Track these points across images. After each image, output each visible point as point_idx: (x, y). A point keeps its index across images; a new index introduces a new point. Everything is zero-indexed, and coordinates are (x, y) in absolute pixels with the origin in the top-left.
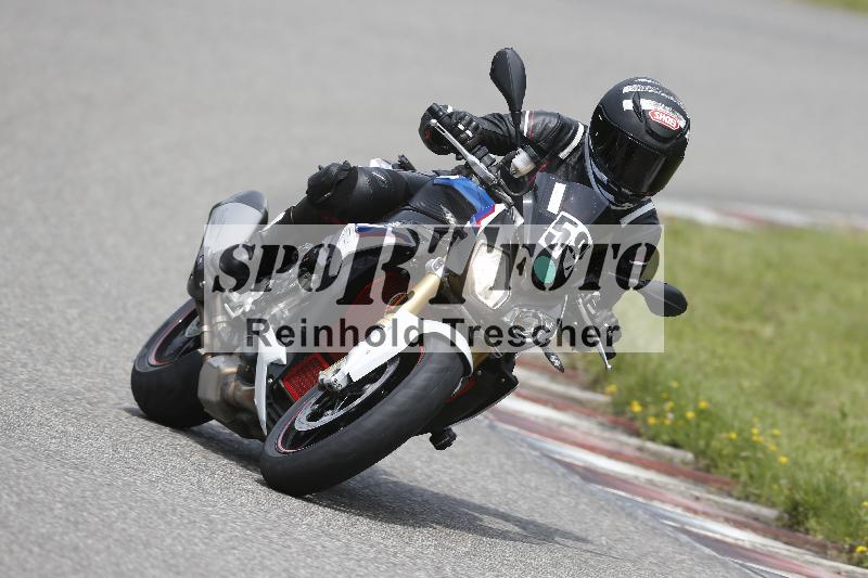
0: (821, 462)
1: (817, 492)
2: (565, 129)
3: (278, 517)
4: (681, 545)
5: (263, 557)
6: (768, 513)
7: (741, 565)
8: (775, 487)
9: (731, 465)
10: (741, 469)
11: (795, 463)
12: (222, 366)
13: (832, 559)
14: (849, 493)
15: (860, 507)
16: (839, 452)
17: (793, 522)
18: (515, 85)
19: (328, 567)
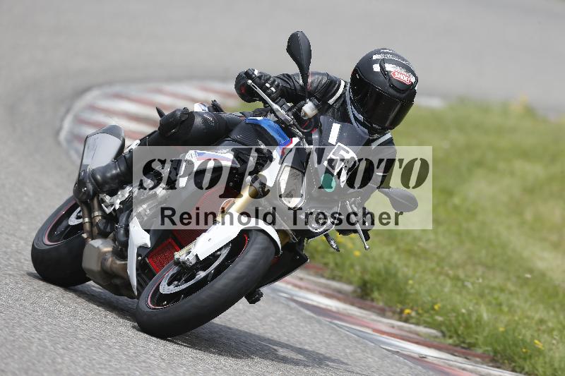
0: (381, 255)
1: (379, 274)
2: (332, 84)
3: (29, 291)
4: (291, 309)
5: (19, 318)
6: (347, 288)
7: (331, 322)
8: (352, 271)
9: (323, 257)
10: (330, 259)
11: (365, 256)
12: (101, 247)
13: (388, 318)
14: (400, 275)
15: (406, 283)
16: (393, 248)
17: (364, 294)
18: (304, 56)
19: (62, 325)
